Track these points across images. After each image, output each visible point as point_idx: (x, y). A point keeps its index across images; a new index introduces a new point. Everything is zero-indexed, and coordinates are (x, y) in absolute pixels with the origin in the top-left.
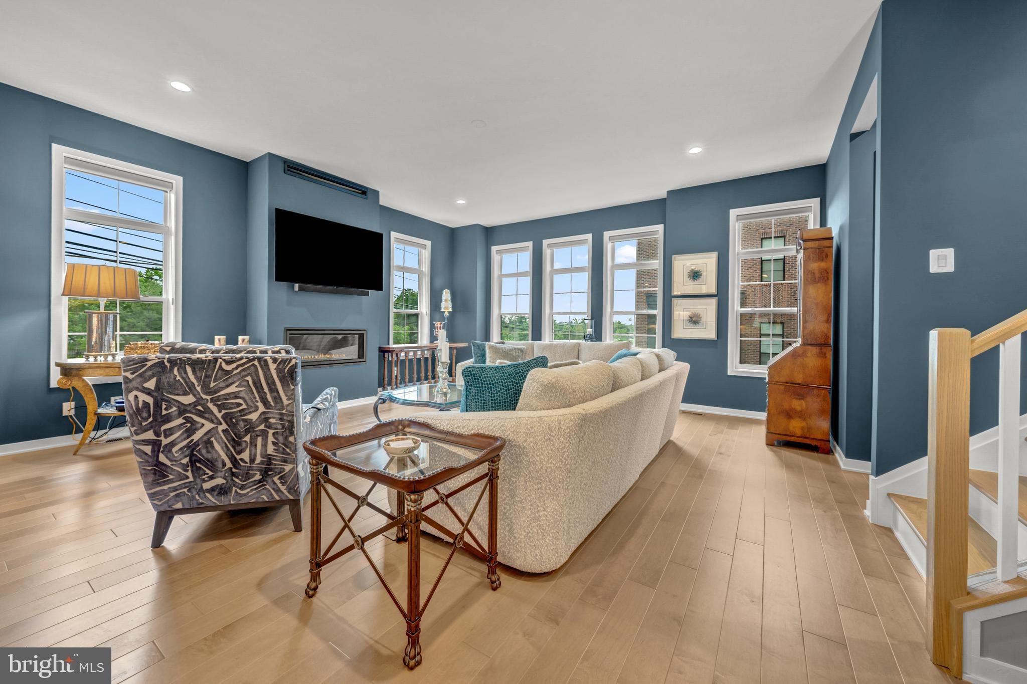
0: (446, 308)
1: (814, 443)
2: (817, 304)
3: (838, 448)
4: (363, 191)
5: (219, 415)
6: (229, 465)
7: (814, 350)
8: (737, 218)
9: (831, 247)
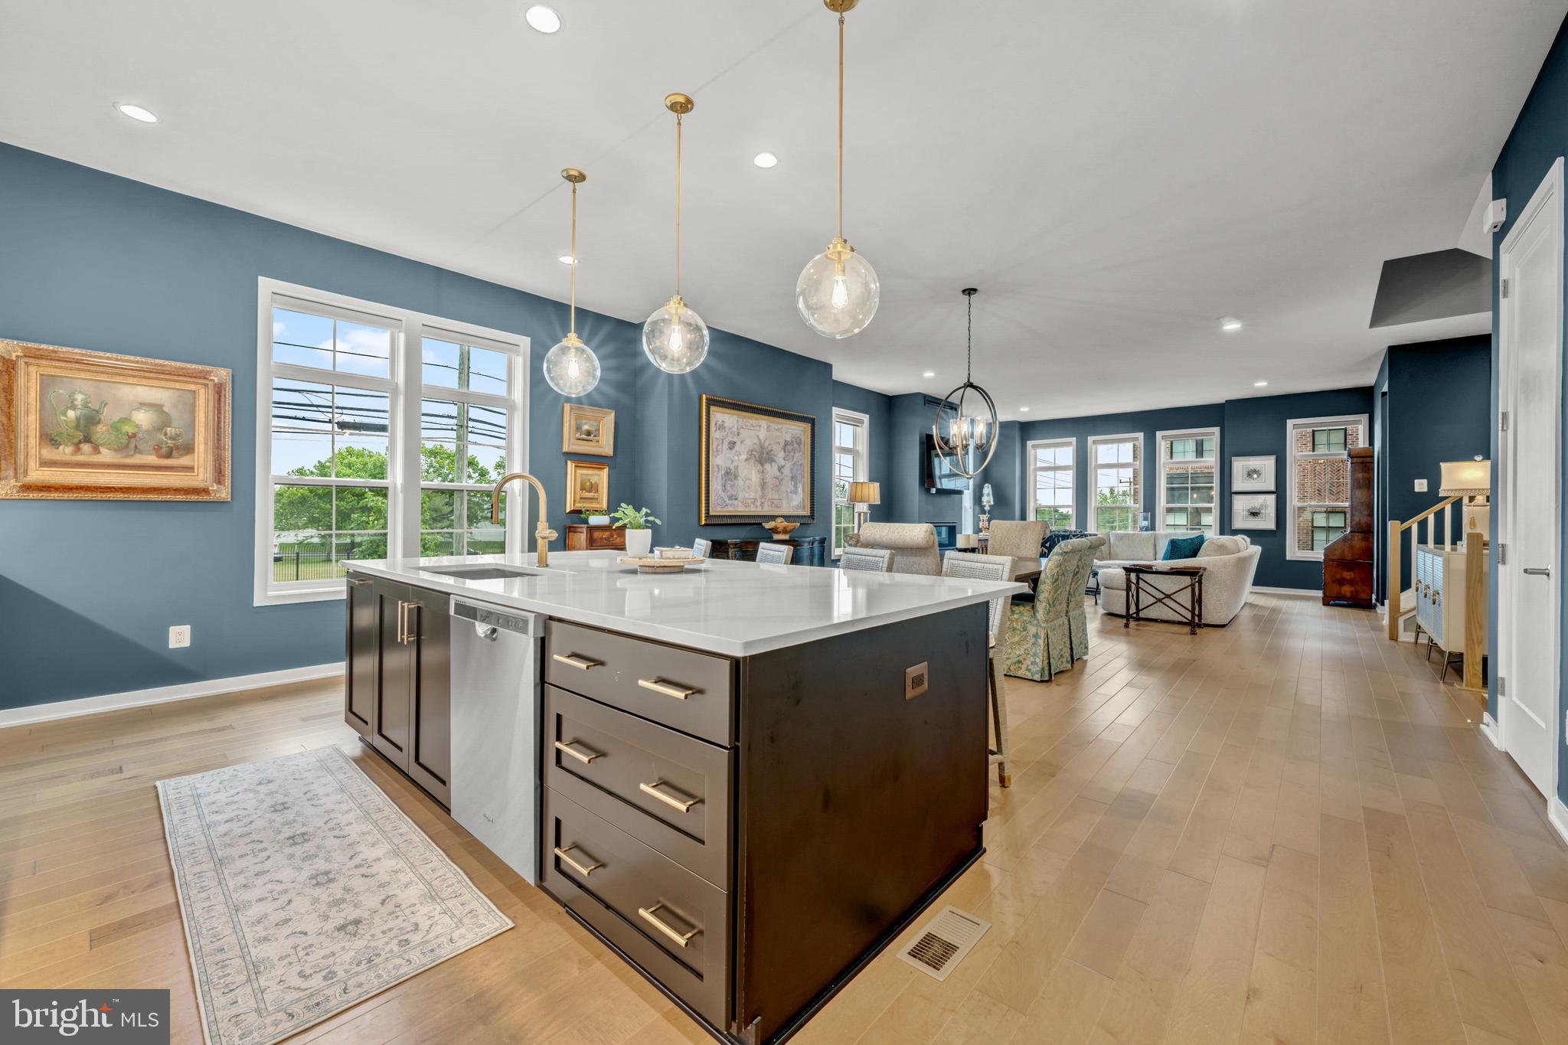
0: (989, 502)
1: (1360, 602)
2: (1362, 503)
7: (1360, 536)
8: (1294, 428)
9: (1373, 463)
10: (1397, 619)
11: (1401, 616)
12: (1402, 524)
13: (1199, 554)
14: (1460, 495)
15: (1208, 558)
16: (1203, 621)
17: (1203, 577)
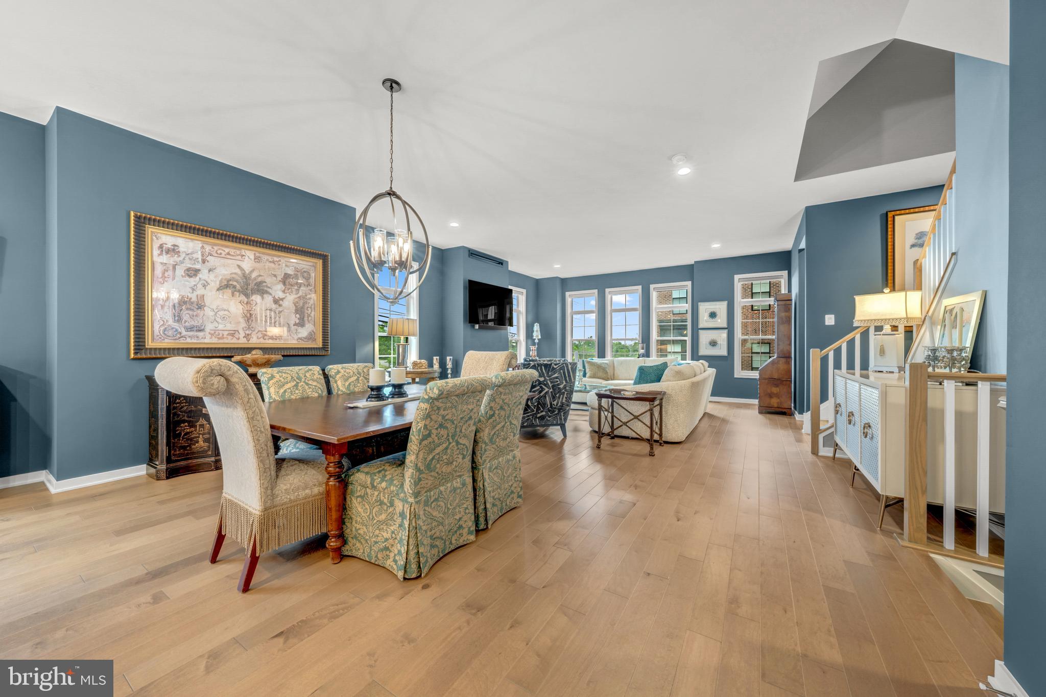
0: (537, 336)
1: (784, 410)
3: (796, 412)
4: (500, 263)
5: (551, 385)
6: (549, 406)
7: (783, 360)
8: (739, 281)
9: (791, 305)
10: (818, 435)
11: (820, 433)
12: (821, 351)
13: (662, 380)
14: (869, 325)
15: (668, 383)
16: (663, 439)
17: (664, 400)
